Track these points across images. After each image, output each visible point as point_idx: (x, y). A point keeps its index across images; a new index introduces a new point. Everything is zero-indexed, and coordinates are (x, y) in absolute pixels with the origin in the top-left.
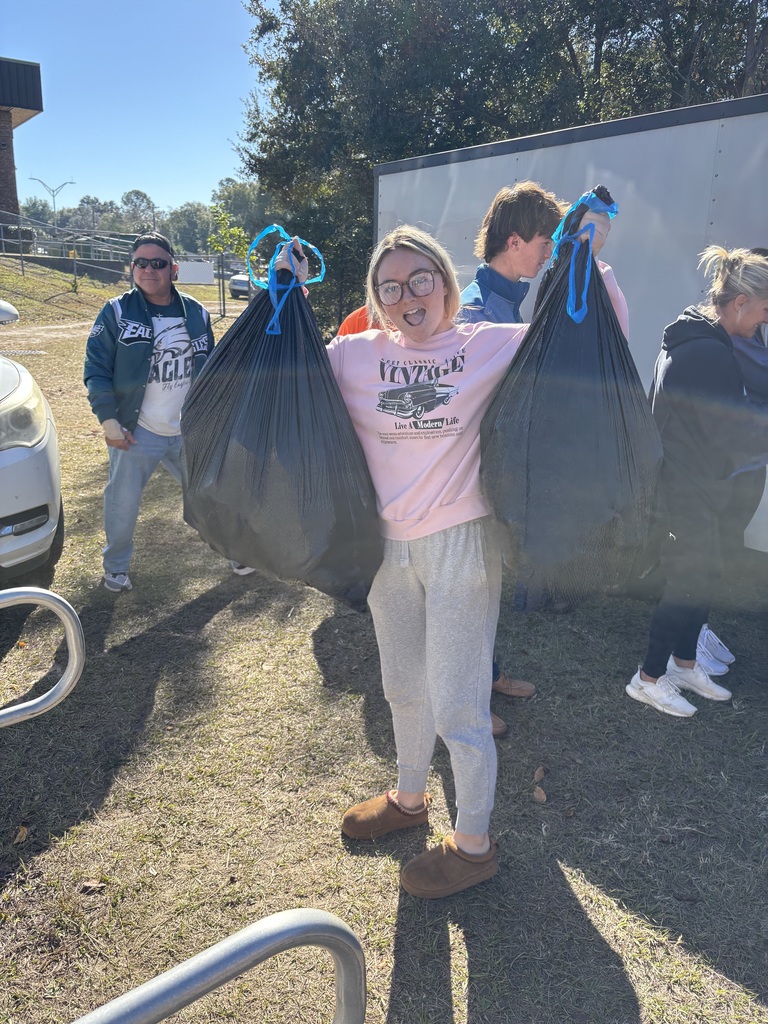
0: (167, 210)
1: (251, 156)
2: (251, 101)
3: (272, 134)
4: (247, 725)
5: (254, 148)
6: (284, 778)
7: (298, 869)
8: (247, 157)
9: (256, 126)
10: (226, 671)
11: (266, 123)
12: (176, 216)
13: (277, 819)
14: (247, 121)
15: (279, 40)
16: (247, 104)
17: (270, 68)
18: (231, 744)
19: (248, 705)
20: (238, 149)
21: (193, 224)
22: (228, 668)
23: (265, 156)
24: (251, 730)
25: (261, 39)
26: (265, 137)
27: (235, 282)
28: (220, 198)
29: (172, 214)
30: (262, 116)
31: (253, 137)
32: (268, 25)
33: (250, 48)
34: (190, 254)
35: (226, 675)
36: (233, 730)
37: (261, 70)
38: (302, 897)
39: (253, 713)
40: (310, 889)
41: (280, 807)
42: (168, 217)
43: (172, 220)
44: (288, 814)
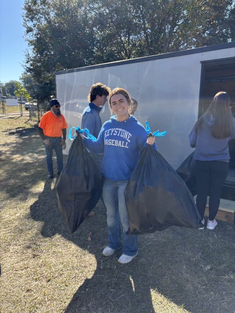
0: (4, 83)
1: (27, 68)
2: (26, 51)
3: (34, 61)
4: (9, 230)
5: (28, 65)
6: (17, 242)
7: (17, 265)
8: (26, 68)
9: (28, 59)
10: (4, 217)
11: (32, 58)
12: (7, 85)
13: (13, 253)
14: (26, 57)
15: (33, 34)
16: (25, 52)
17: (31, 42)
18: (3, 236)
19: (9, 225)
20: (23, 66)
21: (13, 87)
22: (5, 216)
23: (32, 67)
24: (10, 231)
25: (27, 34)
26: (31, 62)
27: (26, 105)
28: (22, 79)
29: (6, 84)
30: (30, 56)
31: (28, 62)
32: (30, 30)
33: (25, 37)
34: (13, 97)
35: (4, 218)
36: (4, 232)
37: (29, 43)
38: (16, 271)
39: (11, 227)
40: (19, 269)
41: (14, 250)
42: (5, 85)
43: (6, 86)
44: (16, 251)
